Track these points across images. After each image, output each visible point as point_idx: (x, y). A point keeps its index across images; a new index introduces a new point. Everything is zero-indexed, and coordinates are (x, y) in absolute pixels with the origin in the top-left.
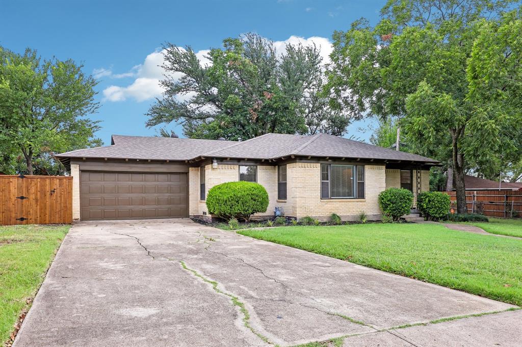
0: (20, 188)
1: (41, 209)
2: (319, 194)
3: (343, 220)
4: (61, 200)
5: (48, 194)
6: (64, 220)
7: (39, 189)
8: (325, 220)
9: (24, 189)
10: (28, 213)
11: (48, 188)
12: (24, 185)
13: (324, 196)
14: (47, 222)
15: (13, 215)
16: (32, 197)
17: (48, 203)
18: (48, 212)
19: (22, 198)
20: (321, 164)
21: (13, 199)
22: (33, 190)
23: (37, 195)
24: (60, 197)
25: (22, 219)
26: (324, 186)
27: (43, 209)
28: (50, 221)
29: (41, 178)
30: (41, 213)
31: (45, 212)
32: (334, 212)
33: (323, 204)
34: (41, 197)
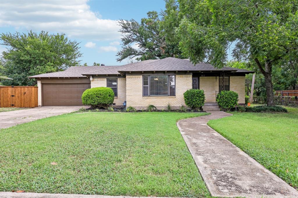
0: (12, 92)
1: (20, 101)
2: (141, 93)
3: (158, 109)
4: (28, 97)
5: (23, 94)
6: (29, 106)
7: (19, 92)
8: (145, 109)
9: (14, 92)
10: (15, 103)
11: (23, 92)
12: (14, 90)
13: (145, 94)
14: (23, 106)
15: (9, 103)
16: (17, 95)
17: (23, 98)
18: (23, 102)
19: (13, 96)
20: (143, 76)
21: (10, 96)
22: (17, 93)
23: (18, 95)
24: (28, 95)
25: (13, 105)
26: (145, 89)
27: (21, 100)
28: (24, 106)
29: (20, 87)
30: (20, 102)
31: (22, 102)
32: (152, 104)
33: (144, 99)
34: (20, 96)
